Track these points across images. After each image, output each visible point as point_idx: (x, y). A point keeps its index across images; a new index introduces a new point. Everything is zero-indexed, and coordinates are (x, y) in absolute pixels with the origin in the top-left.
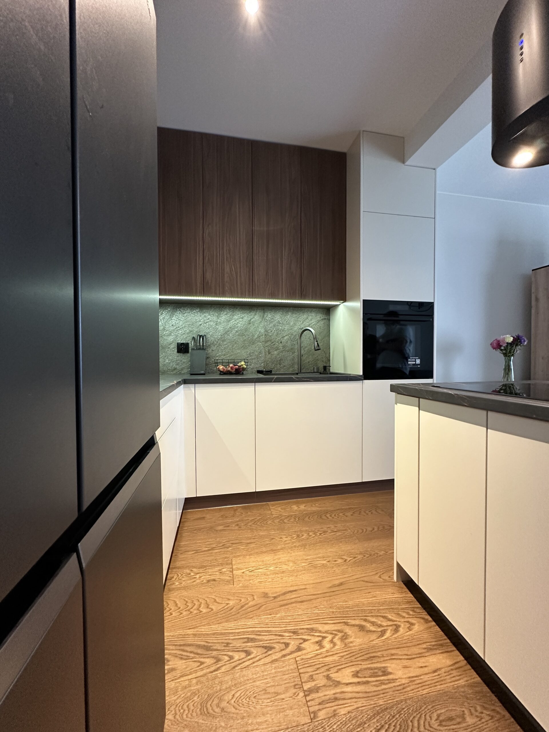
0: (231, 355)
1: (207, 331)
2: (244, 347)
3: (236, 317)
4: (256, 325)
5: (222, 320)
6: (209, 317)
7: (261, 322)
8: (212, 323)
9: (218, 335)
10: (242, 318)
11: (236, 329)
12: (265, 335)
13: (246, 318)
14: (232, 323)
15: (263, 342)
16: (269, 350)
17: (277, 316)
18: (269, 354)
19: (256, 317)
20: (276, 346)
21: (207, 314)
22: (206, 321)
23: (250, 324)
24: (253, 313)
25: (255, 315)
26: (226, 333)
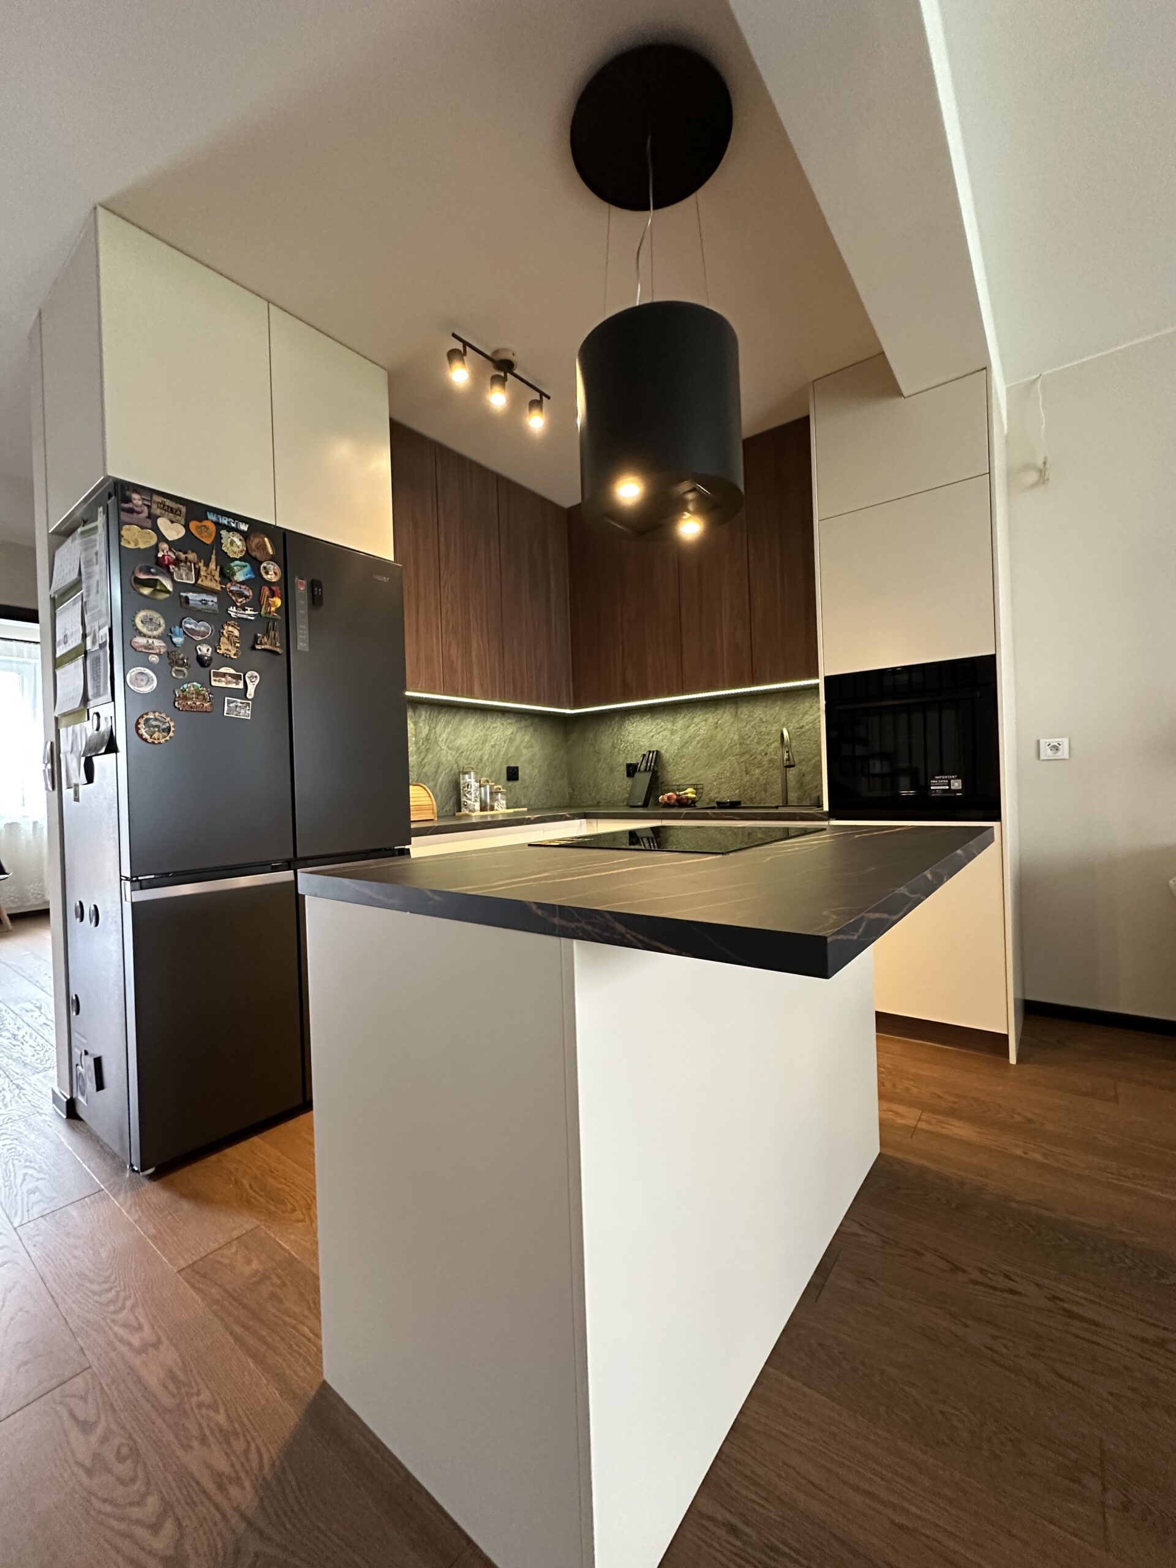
0: (692, 779)
1: (660, 745)
2: (709, 765)
3: (696, 720)
4: (726, 729)
5: (679, 726)
6: (663, 724)
7: (732, 724)
8: (665, 733)
9: (674, 749)
10: (706, 720)
11: (697, 739)
12: (740, 743)
13: (711, 720)
14: (692, 729)
15: (737, 755)
16: (746, 768)
17: (759, 712)
18: (747, 774)
19: (725, 716)
20: (756, 761)
21: (659, 721)
22: (659, 731)
23: (717, 728)
24: (720, 711)
25: (724, 712)
26: (685, 744)
